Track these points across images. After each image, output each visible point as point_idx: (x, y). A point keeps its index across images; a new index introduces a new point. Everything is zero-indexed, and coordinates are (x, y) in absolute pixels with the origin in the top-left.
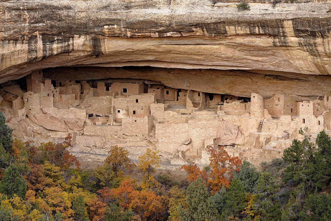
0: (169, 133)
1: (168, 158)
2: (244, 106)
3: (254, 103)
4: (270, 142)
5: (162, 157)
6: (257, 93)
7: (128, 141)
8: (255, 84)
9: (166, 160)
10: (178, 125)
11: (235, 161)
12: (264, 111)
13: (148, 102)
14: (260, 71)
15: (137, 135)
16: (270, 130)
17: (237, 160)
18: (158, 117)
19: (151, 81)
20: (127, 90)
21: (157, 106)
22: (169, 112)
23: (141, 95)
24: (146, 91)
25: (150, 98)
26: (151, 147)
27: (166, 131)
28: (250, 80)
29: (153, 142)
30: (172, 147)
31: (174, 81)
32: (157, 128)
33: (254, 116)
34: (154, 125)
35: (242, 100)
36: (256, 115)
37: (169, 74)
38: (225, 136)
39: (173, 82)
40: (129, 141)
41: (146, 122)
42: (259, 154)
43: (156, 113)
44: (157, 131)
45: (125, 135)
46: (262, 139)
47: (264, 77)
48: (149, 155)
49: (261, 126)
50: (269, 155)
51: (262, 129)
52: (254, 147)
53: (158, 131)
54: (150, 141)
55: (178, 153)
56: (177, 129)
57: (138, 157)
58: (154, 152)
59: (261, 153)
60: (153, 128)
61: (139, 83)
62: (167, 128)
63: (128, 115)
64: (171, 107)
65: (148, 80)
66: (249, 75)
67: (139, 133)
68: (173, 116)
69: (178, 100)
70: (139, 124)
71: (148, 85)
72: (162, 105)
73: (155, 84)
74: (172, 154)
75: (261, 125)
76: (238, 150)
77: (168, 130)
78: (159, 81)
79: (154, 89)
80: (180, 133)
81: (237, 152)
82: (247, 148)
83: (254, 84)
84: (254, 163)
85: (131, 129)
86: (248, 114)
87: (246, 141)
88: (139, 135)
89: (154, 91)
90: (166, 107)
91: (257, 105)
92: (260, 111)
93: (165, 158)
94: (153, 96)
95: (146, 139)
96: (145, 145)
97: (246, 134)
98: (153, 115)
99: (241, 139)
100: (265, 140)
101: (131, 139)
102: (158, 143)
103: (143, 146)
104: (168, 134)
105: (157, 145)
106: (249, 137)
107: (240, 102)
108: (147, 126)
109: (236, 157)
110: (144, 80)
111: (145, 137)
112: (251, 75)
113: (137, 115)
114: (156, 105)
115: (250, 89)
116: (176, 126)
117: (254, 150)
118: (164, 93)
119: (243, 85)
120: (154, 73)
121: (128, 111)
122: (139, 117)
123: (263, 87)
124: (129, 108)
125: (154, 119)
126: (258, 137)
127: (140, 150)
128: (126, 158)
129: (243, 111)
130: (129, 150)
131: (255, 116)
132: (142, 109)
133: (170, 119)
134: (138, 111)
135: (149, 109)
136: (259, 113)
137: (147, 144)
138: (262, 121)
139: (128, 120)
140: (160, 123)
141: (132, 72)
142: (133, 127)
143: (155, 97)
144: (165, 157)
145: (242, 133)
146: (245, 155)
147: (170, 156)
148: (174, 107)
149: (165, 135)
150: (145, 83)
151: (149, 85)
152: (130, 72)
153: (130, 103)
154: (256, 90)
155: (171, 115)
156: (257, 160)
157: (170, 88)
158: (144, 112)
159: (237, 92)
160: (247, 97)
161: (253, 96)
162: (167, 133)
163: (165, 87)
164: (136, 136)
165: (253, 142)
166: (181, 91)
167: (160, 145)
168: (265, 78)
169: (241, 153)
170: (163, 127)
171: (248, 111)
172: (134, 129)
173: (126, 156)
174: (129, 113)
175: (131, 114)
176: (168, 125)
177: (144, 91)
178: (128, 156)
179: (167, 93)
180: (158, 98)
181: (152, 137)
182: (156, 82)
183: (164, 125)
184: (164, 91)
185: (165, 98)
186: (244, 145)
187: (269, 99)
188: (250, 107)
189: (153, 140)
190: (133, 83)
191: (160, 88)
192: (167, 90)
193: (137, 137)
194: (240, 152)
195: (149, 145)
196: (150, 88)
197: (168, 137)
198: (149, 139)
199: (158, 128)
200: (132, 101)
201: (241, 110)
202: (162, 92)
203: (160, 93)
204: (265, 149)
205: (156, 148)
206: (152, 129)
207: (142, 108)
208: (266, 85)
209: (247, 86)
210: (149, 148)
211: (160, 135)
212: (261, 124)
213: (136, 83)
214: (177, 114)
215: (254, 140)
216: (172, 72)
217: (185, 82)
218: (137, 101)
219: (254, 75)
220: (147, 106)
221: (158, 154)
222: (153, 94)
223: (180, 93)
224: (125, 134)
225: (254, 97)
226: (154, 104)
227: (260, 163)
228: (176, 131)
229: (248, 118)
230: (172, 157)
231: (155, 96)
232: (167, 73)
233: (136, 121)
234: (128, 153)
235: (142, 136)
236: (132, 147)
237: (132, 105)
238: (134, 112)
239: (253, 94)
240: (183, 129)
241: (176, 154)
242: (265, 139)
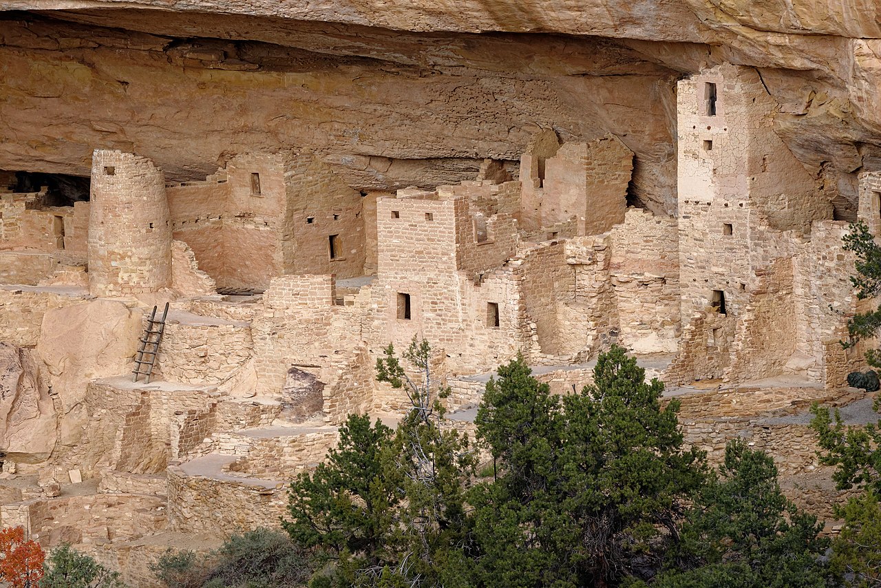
2: (52, 226)
3: (109, 208)
4: (209, 435)
6: (127, 146)
8: (112, 92)
11: (8, 554)
12: (169, 255)
14: (140, 17)
16: (212, 364)
17: (18, 551)
28: (82, 72)
33: (112, 285)
35: (41, 194)
36: (123, 277)
42: (144, 510)
46: (165, 420)
47: (165, 49)
49: (158, 343)
50: (207, 514)
51: (162, 359)
52: (114, 467)
59: (159, 503)
66: (77, 42)
75: (154, 338)
76: (24, 491)
81: (17, 497)
82: (75, 476)
83: (106, 97)
84: (122, 564)
86: (77, 273)
87: (66, 431)
91: (126, 217)
92: (145, 252)
97: (70, 391)
99: (40, 422)
100: (182, 424)
106: (84, 411)
107: (30, 206)
109: (14, 527)
112: (91, 44)
115: (87, 123)
117: (114, 486)
119: (44, 102)
123: (161, 112)
126: (138, 408)
129: (48, 252)
131: (116, 283)
136: (142, 262)
138: (159, 315)
145: (45, 385)
146: (62, 519)
154: (122, 131)
156: (134, 544)
159: (9, 147)
160: (68, 171)
161: (102, 165)
165: (112, 439)
168: (170, 60)
169: (38, 504)
171: (78, 255)
186: (54, 456)
187: (200, 185)
188: (86, 229)
194: (33, 502)
201: (34, 253)
204: (181, 474)
208: (176, 101)
209: (67, 110)
212: (154, 330)
215: (116, 428)
219: (107, 41)
225: (110, 171)
227: (156, 561)
229: (75, 295)
239: (102, 157)
242: (182, 418)
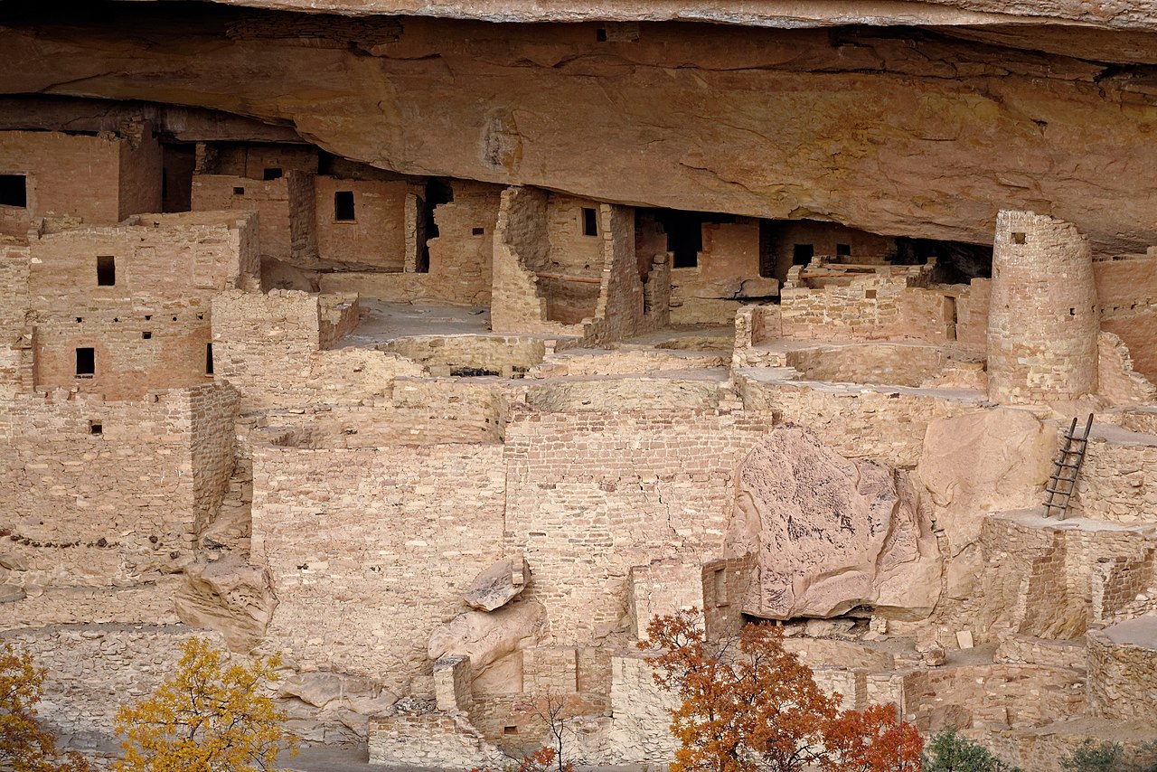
0: (358, 518)
1: (349, 719)
2: (941, 310)
3: (1018, 287)
4: (1144, 590)
5: (305, 711)
6: (1043, 206)
7: (34, 589)
8: (1024, 135)
9: (336, 735)
10: (430, 461)
11: (875, 739)
12: (1094, 351)
13: (197, 281)
14: (1065, 37)
15: (110, 540)
16: (1148, 496)
17: (889, 736)
18: (271, 398)
19: (215, 115)
20: (30, 185)
21: (262, 313)
22: (359, 355)
23: (140, 223)
24: (174, 198)
25: (206, 247)
26: (214, 636)
27: (333, 505)
28: (985, 107)
29: (235, 595)
30: (380, 633)
31: (393, 119)
32: (265, 486)
33: (1018, 389)
34: (243, 463)
35: (928, 267)
36: (1033, 378)
37: (352, 60)
38: (791, 546)
39: (387, 125)
40: (48, 588)
41: (177, 438)
42: (1055, 687)
43: (254, 364)
44: (259, 506)
45: (14, 539)
46: (1085, 569)
47: (1097, 80)
48: (200, 692)
49: (1077, 467)
50: (1139, 694)
51: (1083, 487)
52: (1016, 629)
53: (274, 507)
54: (207, 583)
55: (424, 679)
56: (419, 490)
57: (111, 714)
58: (236, 673)
59: (1075, 679)
60: (234, 485)
61: (118, 134)
62: (339, 483)
63: (37, 382)
64: (370, 321)
65: (194, 111)
66: (980, 69)
67: (120, 521)
68: (392, 388)
69: (423, 263)
70: (122, 453)
71: (190, 147)
72: (303, 307)
73: (247, 138)
74: (379, 688)
75: (1073, 461)
76: (897, 657)
77: (347, 499)
78: (281, 121)
79: (241, 182)
80: (444, 525)
81: (888, 665)
82: (965, 638)
83: (1017, 141)
84: (1024, 757)
85: (58, 491)
86: (972, 373)
87: (953, 580)
88: (125, 538)
89: (239, 191)
90: (335, 316)
91: (1039, 300)
92: (1063, 346)
93: (322, 717)
94: (235, 238)
95: (179, 572)
96: (172, 619)
97: (959, 527)
98: (234, 381)
99: (919, 567)
100: (1108, 575)
101: (60, 569)
102: (269, 600)
103: (153, 620)
104: (349, 533)
105: (262, 617)
106: (978, 553)
107: (912, 283)
108: (187, 467)
109: (883, 704)
110: (163, 108)
111: (174, 556)
112: (1000, 72)
113: (109, 378)
114: (256, 305)
115: (989, 174)
116: (409, 468)
117: (1015, 654)
118: (319, 213)
119: (934, 146)
120: (241, 57)
121: (33, 347)
122: (120, 397)
123: (1089, 162)
124: (43, 328)
125: (237, 409)
126: (1050, 551)
127: (131, 653)
128: (24, 717)
129: (934, 347)
130: (43, 653)
131: (1023, 387)
132: (147, 336)
133: (363, 415)
134: (116, 353)
135: (198, 333)
136: (1059, 359)
137: (186, 605)
138: (1080, 430)
139: (39, 417)
140: (285, 441)
141: (65, 48)
142: (73, 479)
143: (246, 244)
144: (330, 707)
145: (928, 519)
146: (947, 695)
147: (365, 705)
148: (398, 316)
149: (323, 535)
150: (171, 135)
151: (200, 149)
152: (49, 48)
153: (48, 291)
154: (1037, 186)
155: (373, 385)
156: (1041, 732)
157: (363, 171)
158: (164, 359)
159: (888, 205)
160: (964, 237)
161: (1009, 230)
162: (338, 523)
163: (328, 163)
164: (102, 543)
165: (1014, 592)
166: (446, 198)
167: (285, 614)
168: (1102, 94)
169: (915, 674)
170: (314, 476)
171: (974, 348)
172: (84, 488)
173: (23, 700)
174: (46, 367)
175: (59, 377)
176: (350, 463)
177: (164, 195)
178: (35, 700)
179: (345, 208)
180: (273, 251)
181: (222, 557)
182: (253, 121)
183: (320, 458)
184: (314, 196)
185: (328, 253)
186: (938, 613)
187: (1139, 259)
188: (985, 314)
189: (228, 579)
190: (73, 133)
191: (287, 174)
192: (345, 186)
193: (104, 551)
194: (908, 672)
195: (198, 614)
196: (208, 170)
197: (353, 550)
198: (197, 569)
199: (274, 484)
200: (68, 270)
201: (917, 344)
202: (304, 203)
203: (284, 209)
204: (1106, 642)
205: (258, 642)
206: (225, 491)
207: (146, 326)
208: (1110, 148)
209: (966, 158)
210: (201, 636)
211: (289, 541)
212: (1073, 449)
213: (94, 134)
214: (414, 370)
215: (1020, 578)
216: (382, 48)
217: (479, 124)
218: (106, 273)
219: (1019, 68)
220: (188, 311)
221: (274, 686)
222: (231, 215)
223: (440, 213)
224: (15, 533)
225: (1019, 239)
226: (237, 293)
227: (1070, 756)
228: (412, 506)
229: (969, 400)
230: (384, 708)
231: (244, 232)
232: (337, 54)
233: (97, 429)
234: (32, 679)
235: (147, 546)
236: (65, 634)
237: (65, 306)
238: (85, 360)
239: (1009, 220)
240: (464, 491)
241: (415, 685)
242: (1107, 568)
